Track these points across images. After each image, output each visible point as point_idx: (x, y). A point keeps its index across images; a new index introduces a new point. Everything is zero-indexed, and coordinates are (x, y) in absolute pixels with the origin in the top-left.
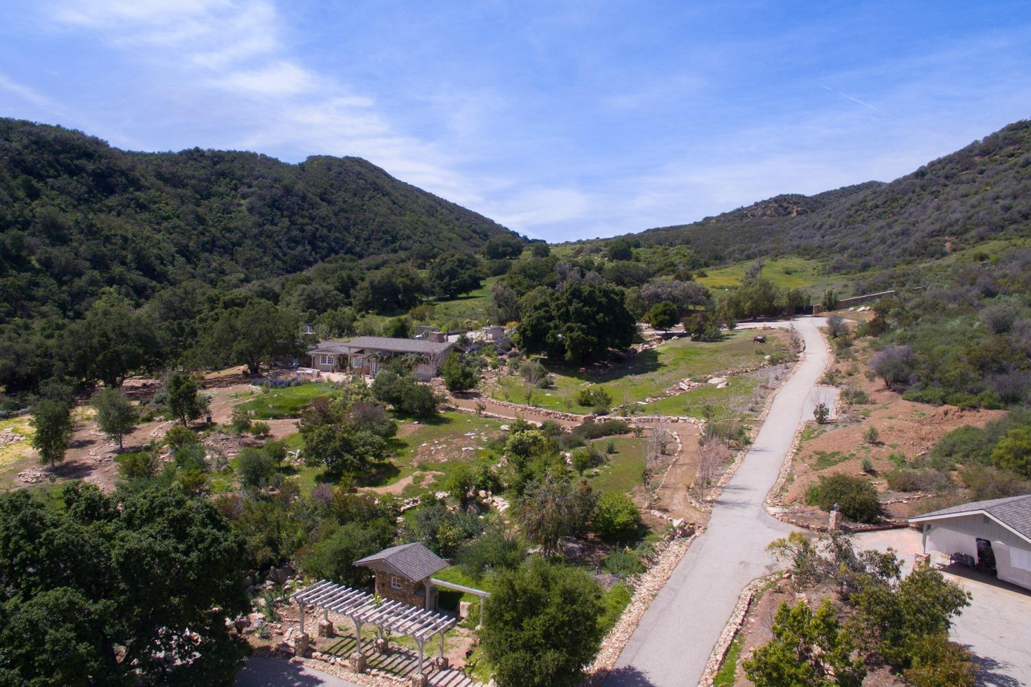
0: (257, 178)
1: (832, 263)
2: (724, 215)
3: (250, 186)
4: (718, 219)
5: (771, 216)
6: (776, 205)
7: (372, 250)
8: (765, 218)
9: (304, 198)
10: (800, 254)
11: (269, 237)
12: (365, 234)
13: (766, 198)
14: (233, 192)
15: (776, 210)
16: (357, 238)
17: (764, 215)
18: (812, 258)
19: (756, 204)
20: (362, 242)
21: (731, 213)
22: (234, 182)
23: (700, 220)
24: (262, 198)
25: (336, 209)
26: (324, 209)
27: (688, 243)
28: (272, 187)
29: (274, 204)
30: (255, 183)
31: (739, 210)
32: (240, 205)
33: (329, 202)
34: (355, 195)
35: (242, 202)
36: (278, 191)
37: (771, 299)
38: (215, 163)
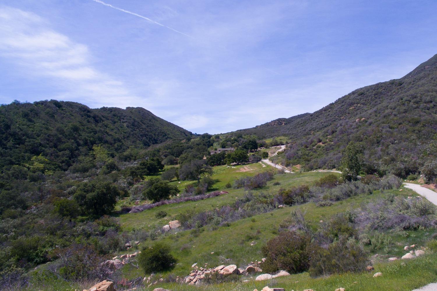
0: (125, 117)
1: (290, 137)
2: (262, 125)
3: (123, 119)
4: (260, 126)
5: (276, 125)
6: (278, 122)
7: (160, 138)
8: (275, 126)
9: (139, 123)
10: (283, 136)
11: (136, 135)
12: (157, 134)
13: (275, 119)
14: (119, 121)
15: (278, 123)
16: (155, 135)
17: (274, 125)
18: (286, 136)
19: (272, 121)
20: (157, 136)
21: (264, 124)
22: (119, 118)
23: (255, 126)
24: (129, 123)
25: (147, 125)
26: (144, 126)
27: (255, 134)
28: (130, 119)
29: (133, 125)
30: (125, 118)
31: (267, 123)
32: (124, 125)
33: (144, 124)
34: (150, 121)
35: (124, 124)
36: (132, 121)
37: (277, 142)
38: (111, 112)
